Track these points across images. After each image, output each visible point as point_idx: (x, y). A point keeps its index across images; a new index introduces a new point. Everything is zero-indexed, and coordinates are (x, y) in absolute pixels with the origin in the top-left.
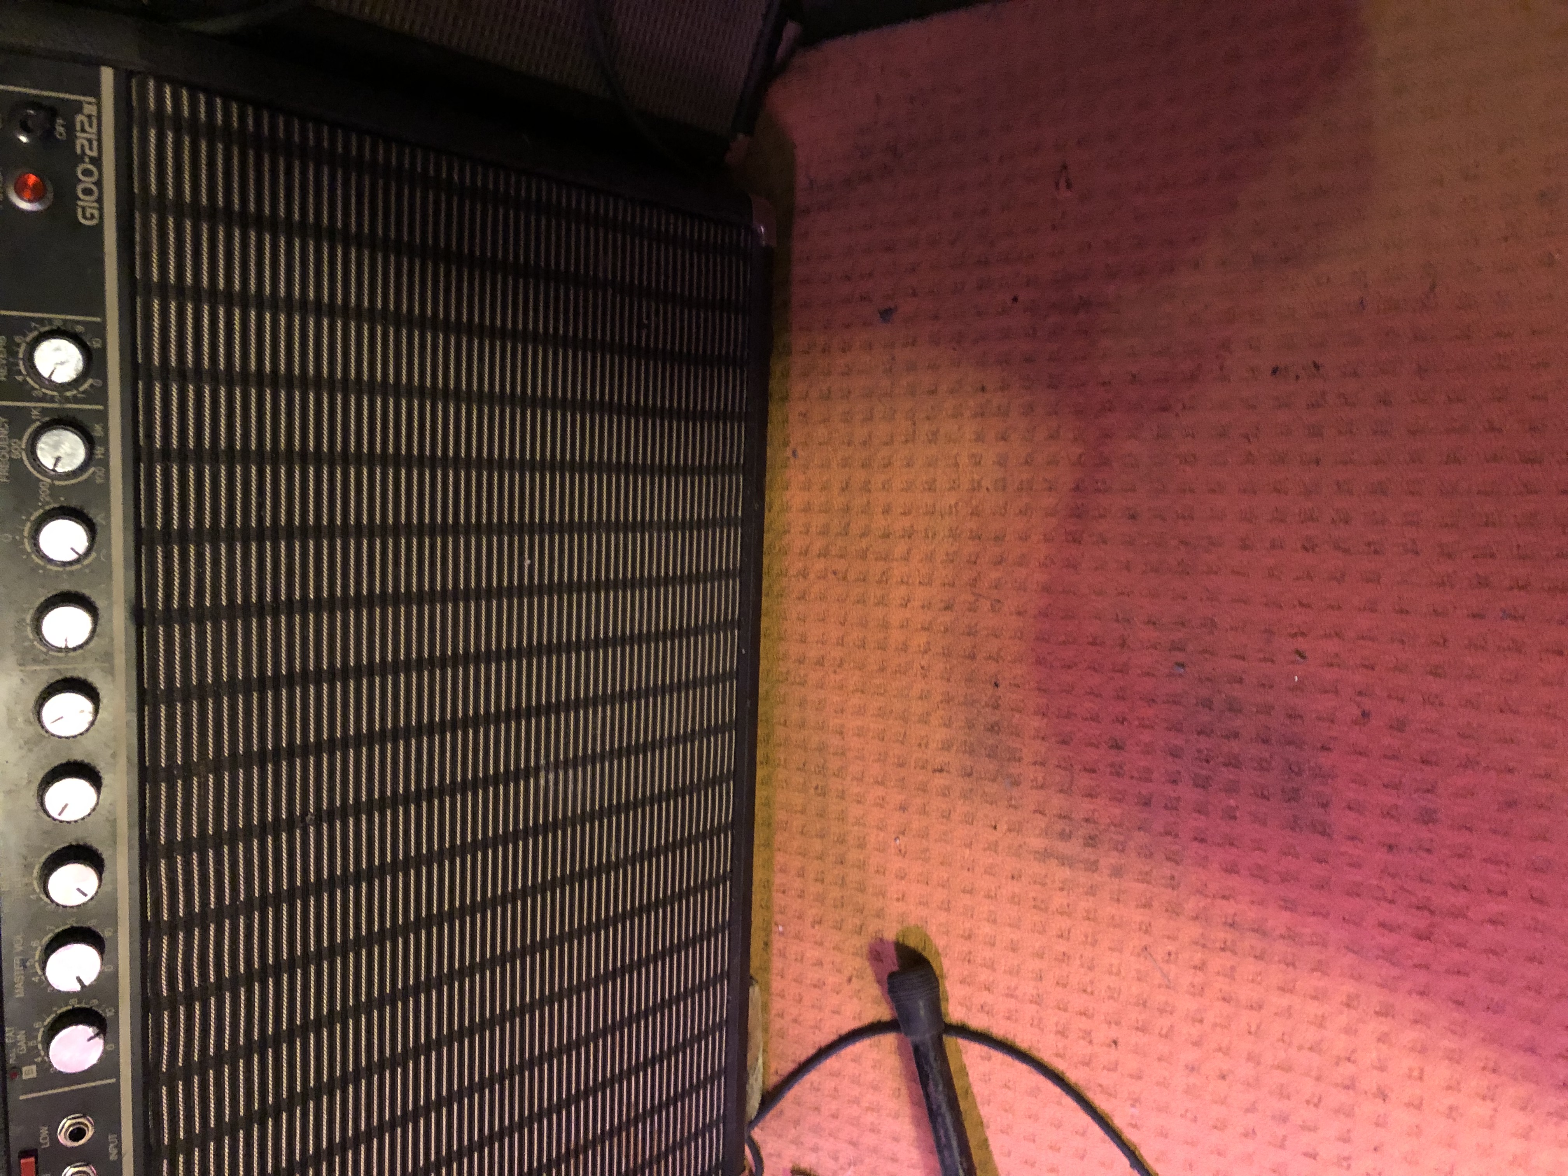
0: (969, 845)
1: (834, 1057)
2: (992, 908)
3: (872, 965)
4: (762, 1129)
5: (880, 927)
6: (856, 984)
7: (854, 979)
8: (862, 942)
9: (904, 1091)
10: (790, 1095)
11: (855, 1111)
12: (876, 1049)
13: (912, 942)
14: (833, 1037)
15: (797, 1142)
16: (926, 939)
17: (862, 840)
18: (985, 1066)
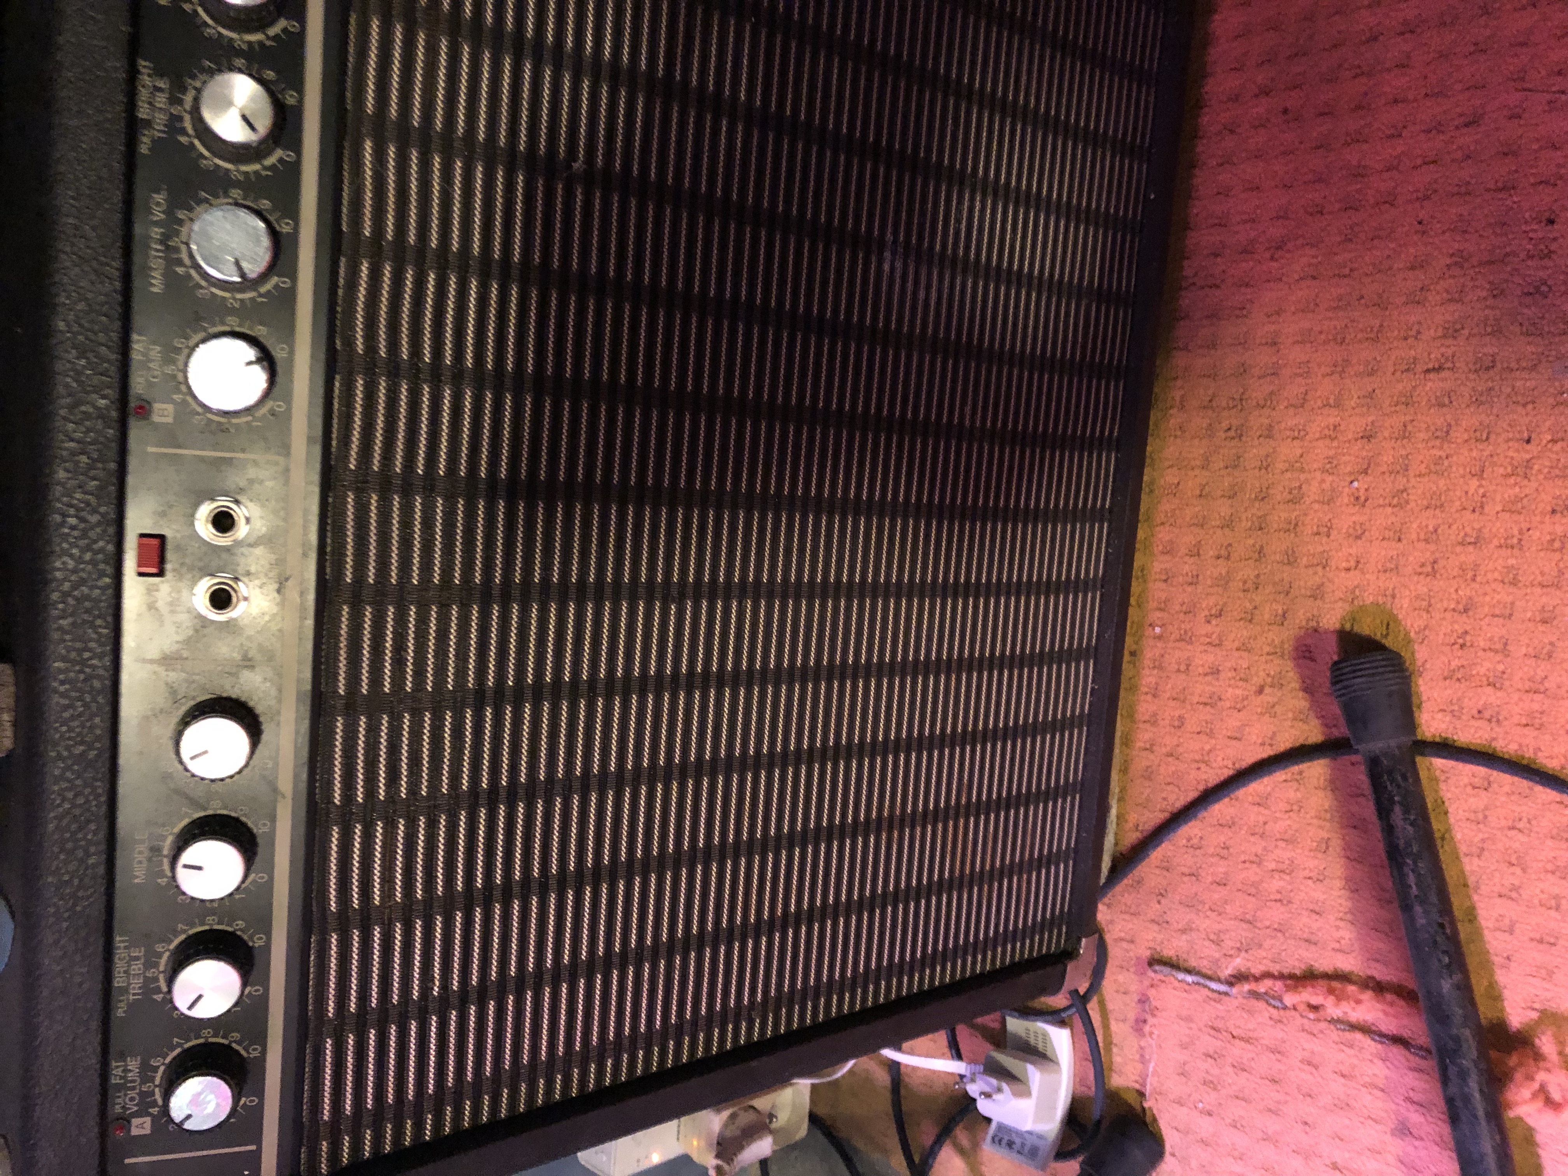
0: (1480, 475)
1: (1226, 800)
2: (1512, 562)
3: (1298, 666)
4: (1109, 906)
5: (1316, 613)
6: (1269, 696)
7: (1267, 690)
8: (1285, 636)
9: (1336, 843)
10: (1156, 855)
11: (1252, 873)
12: (1295, 785)
13: (1366, 628)
14: (1227, 773)
15: (1160, 922)
16: (1390, 622)
17: (1295, 492)
18: (1479, 801)
